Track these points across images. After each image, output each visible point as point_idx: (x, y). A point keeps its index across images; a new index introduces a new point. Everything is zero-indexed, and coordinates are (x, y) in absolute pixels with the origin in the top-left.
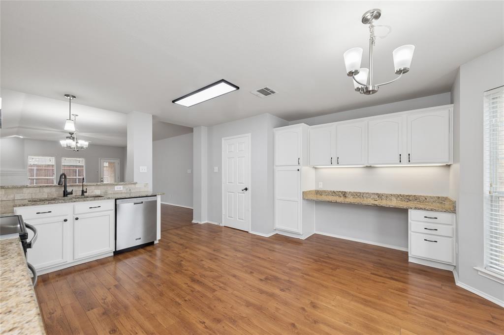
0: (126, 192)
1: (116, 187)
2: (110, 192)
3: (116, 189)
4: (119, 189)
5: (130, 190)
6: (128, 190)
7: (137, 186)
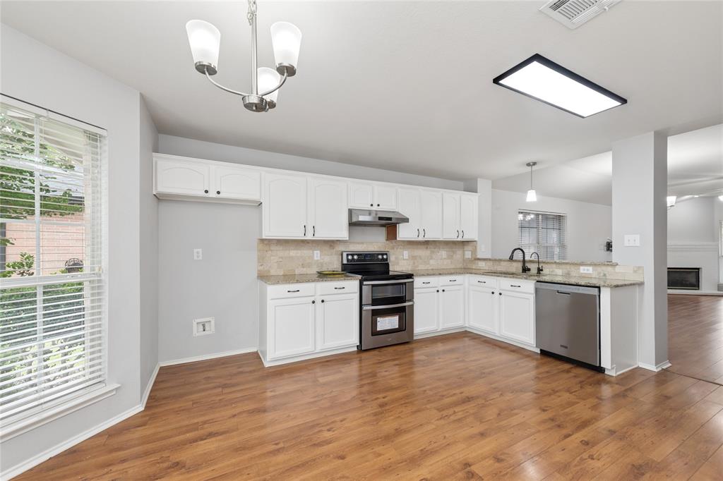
0: (597, 277)
1: (582, 268)
2: (573, 274)
3: (582, 271)
4: (585, 272)
5: (605, 275)
6: (602, 274)
7: (617, 269)
